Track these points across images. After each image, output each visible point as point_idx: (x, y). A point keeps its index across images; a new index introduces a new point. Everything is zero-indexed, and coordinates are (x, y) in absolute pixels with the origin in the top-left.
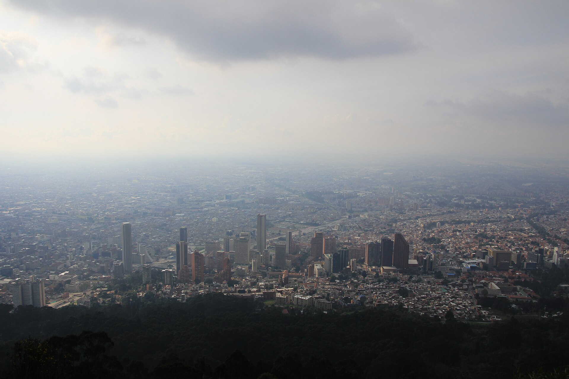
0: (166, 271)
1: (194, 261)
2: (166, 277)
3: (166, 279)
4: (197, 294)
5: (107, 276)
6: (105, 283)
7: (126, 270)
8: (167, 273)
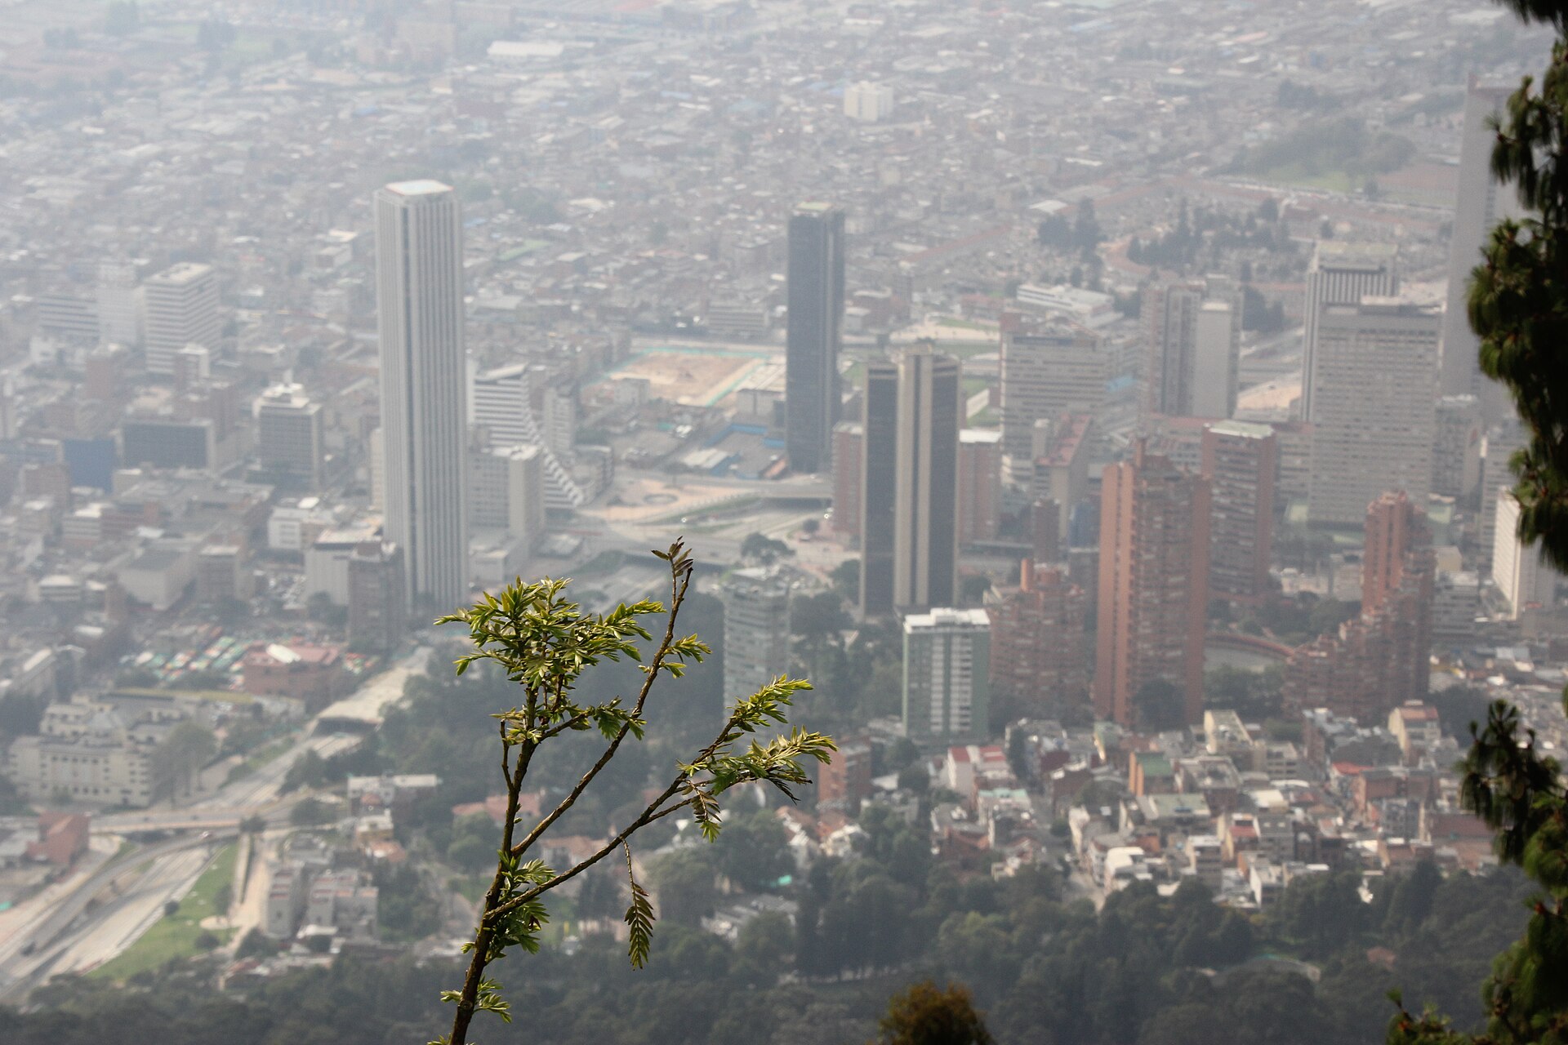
0: (941, 624)
1: (1127, 532)
2: (938, 673)
3: (937, 696)
4: (1303, 837)
5: (313, 655)
6: (312, 708)
7: (421, 588)
8: (948, 638)
